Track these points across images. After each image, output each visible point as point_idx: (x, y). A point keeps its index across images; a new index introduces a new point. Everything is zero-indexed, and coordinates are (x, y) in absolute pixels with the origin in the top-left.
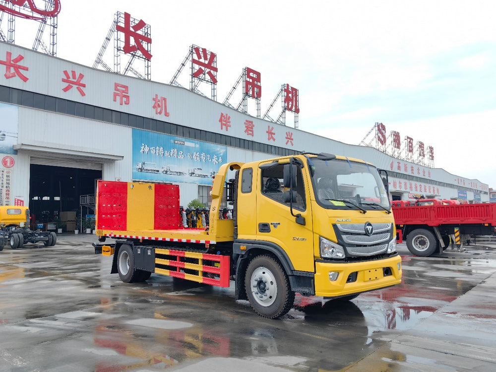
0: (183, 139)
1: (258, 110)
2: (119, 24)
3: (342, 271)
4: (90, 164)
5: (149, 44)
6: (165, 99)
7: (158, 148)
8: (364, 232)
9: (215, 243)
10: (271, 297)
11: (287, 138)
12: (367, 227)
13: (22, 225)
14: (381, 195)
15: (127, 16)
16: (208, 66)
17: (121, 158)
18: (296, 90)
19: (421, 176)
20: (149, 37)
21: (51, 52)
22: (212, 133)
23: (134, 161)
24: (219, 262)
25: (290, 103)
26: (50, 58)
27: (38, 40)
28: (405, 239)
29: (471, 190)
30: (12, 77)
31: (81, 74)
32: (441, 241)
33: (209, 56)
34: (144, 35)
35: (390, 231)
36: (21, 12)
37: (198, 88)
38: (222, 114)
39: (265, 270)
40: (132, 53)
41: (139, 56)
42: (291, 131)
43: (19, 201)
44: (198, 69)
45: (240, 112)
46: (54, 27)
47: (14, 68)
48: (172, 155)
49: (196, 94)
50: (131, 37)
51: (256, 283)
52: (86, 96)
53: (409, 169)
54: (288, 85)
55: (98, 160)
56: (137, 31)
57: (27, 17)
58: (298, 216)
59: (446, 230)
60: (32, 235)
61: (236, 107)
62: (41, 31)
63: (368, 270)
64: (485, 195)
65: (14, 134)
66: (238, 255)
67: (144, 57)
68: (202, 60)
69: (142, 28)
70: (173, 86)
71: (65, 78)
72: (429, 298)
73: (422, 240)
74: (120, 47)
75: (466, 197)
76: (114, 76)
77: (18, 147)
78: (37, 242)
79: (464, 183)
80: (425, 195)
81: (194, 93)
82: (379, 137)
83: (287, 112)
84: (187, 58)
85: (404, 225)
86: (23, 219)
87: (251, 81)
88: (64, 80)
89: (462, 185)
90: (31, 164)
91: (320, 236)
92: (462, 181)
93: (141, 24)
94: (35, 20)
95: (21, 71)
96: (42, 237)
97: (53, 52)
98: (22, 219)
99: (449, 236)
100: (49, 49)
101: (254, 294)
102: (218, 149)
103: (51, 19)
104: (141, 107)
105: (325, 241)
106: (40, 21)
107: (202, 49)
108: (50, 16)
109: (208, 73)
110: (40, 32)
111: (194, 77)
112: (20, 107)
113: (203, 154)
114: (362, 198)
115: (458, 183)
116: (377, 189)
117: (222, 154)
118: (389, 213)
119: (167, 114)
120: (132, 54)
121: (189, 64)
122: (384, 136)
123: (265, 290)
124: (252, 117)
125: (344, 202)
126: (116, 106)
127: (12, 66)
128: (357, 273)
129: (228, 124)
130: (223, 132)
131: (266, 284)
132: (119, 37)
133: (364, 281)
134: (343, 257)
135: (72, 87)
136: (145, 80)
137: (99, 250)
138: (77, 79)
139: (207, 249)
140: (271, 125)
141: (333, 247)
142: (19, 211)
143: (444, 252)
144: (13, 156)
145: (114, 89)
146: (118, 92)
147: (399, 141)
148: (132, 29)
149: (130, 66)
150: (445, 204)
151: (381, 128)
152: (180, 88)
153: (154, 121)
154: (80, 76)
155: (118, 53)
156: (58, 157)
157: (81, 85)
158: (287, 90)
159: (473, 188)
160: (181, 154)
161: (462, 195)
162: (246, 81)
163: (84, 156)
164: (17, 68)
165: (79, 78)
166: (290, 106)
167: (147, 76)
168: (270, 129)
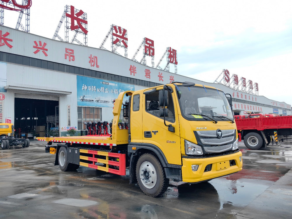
0: (108, 81)
1: (153, 63)
2: (67, 13)
3: (200, 164)
4: (51, 97)
5: (86, 25)
6: (96, 57)
7: (92, 87)
8: (216, 136)
9: (116, 145)
10: (153, 182)
11: (170, 79)
12: (218, 133)
13: (9, 135)
14: (228, 110)
15: (72, 8)
16: (122, 37)
17: (70, 93)
18: (175, 51)
19: (251, 100)
20: (86, 20)
21: (26, 30)
22: (125, 77)
23: (78, 95)
24: (119, 158)
25: (172, 59)
26: (26, 34)
27: (19, 23)
28: (243, 139)
29: (281, 108)
30: (2, 45)
31: (44, 43)
32: (266, 140)
33: (123, 31)
34: (83, 19)
35: (234, 135)
37: (117, 51)
38: (131, 66)
39: (149, 163)
41: (80, 32)
42: (173, 75)
43: (8, 120)
44: (116, 39)
45: (142, 64)
46: (28, 15)
47: (4, 40)
48: (101, 91)
49: (115, 54)
50: (75, 20)
51: (142, 173)
52: (48, 56)
53: (244, 97)
54: (170, 48)
55: (57, 95)
56: (79, 16)
57: (11, 9)
58: (170, 126)
59: (269, 133)
60: (14, 140)
61: (139, 62)
62: (20, 18)
63: (219, 162)
64: (289, 111)
65: (4, 80)
66: (132, 153)
67: (83, 32)
68: (118, 34)
69: (81, 15)
70: (101, 49)
71: (35, 45)
73: (253, 140)
74: (68, 26)
75: (278, 113)
76: (65, 44)
77: (7, 88)
78: (17, 145)
79: (277, 105)
80: (254, 111)
81: (114, 53)
82: (225, 78)
83: (170, 64)
84: (109, 33)
85: (242, 130)
86: (10, 131)
87: (148, 45)
88: (34, 47)
89: (275, 106)
90: (15, 98)
91: (185, 140)
92: (276, 103)
93: (81, 13)
94: (16, 11)
95: (8, 42)
96: (20, 142)
97: (28, 30)
99: (271, 136)
100: (25, 28)
101: (141, 179)
102: (129, 87)
103: (26, 10)
104: (82, 62)
105: (188, 143)
106: (20, 11)
107: (118, 27)
108: (26, 9)
109: (122, 41)
110: (20, 19)
111: (114, 44)
112: (8, 64)
113: (120, 90)
114: (214, 113)
115: (273, 104)
116: (225, 107)
117: (131, 90)
118: (233, 122)
119: (97, 66)
120: (76, 30)
121: (110, 36)
122: (228, 77)
123: (149, 178)
124: (149, 67)
125: (202, 115)
126: (66, 62)
128: (211, 165)
129: (135, 71)
130: (132, 76)
131: (149, 173)
132: (67, 21)
133: (217, 170)
134: (202, 154)
135: (39, 51)
136: (84, 46)
137: (48, 150)
139: (110, 149)
140: (161, 72)
141: (194, 147)
142: (7, 126)
143: (267, 146)
144: (4, 93)
145: (65, 52)
146: (68, 54)
147: (238, 80)
148: (75, 16)
149: (75, 38)
150: (266, 117)
151: (226, 72)
152: (105, 50)
153: (90, 71)
154: (44, 44)
155: (67, 30)
156: (31, 94)
157: (45, 50)
158: (170, 51)
159: (282, 107)
160: (107, 90)
161: (276, 111)
162: (145, 46)
163: (47, 93)
164: (6, 40)
165: (43, 45)
166: (172, 60)
167: (85, 44)
168: (160, 74)
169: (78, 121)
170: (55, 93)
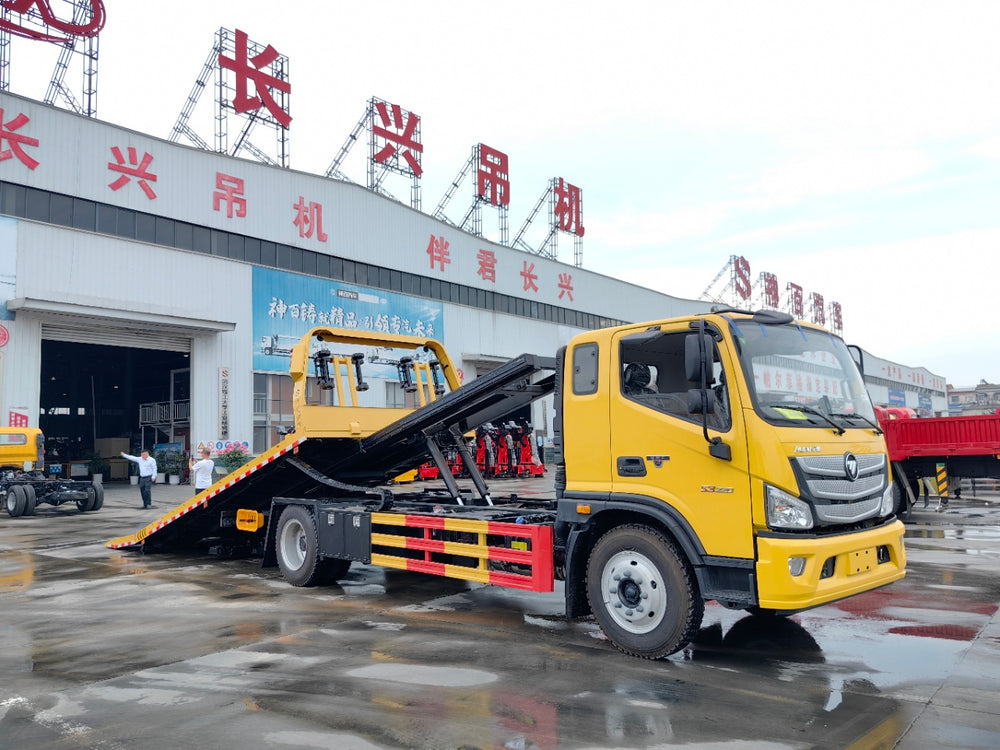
0: (355, 288)
1: (504, 229)
2: (224, 53)
3: (811, 555)
4: (164, 339)
5: (286, 95)
6: (318, 206)
7: (304, 306)
8: (842, 473)
10: (651, 614)
11: (560, 286)
12: (849, 463)
13: (28, 467)
15: (241, 38)
16: (404, 140)
17: (230, 328)
18: (577, 190)
20: (285, 80)
21: (86, 108)
22: (414, 275)
23: (257, 334)
25: (567, 216)
26: (84, 123)
27: (57, 84)
29: (913, 388)
30: (5, 159)
31: (146, 155)
32: (909, 490)
33: (407, 121)
34: (275, 75)
35: (883, 471)
36: (23, 26)
38: (433, 238)
39: (637, 557)
40: (250, 112)
41: (264, 120)
42: (569, 272)
43: (19, 418)
44: (384, 146)
45: (466, 233)
46: (91, 57)
47: (9, 141)
48: (332, 320)
49: (380, 196)
50: (248, 80)
51: (615, 585)
52: (158, 198)
54: (561, 180)
55: (186, 331)
56: (261, 66)
57: (36, 36)
58: (717, 442)
59: (918, 468)
61: (458, 223)
62: (62, 65)
64: (940, 399)
65: (9, 276)
66: (569, 524)
67: (275, 121)
68: (392, 129)
69: (270, 61)
70: (331, 179)
71: (115, 162)
72: (946, 609)
74: (226, 100)
76: (215, 158)
77: (17, 305)
78: (62, 502)
79: (900, 377)
81: (377, 194)
82: (738, 285)
83: (561, 234)
84: (362, 125)
86: (31, 455)
87: (489, 171)
88: (111, 167)
89: (897, 380)
90: (43, 340)
91: (766, 484)
92: (897, 371)
93: (270, 54)
94: (53, 42)
95: (24, 147)
96: (74, 491)
97: (89, 109)
98: (28, 455)
100: (81, 104)
101: (609, 606)
102: (426, 308)
103: (84, 40)
104: (271, 223)
105: (774, 492)
106: (62, 44)
107: (393, 106)
108: (84, 36)
109: (403, 154)
110: (61, 69)
111: (376, 162)
112: (20, 222)
113: (394, 319)
114: (833, 403)
115: (890, 375)
117: (433, 319)
118: (880, 433)
119: (322, 238)
120: (251, 114)
121: (365, 136)
122: (747, 283)
123: (639, 599)
124: (492, 243)
125: (804, 411)
126: (219, 220)
127: (5, 138)
128: (834, 559)
129: (445, 257)
130: (436, 274)
132: (224, 80)
133: (849, 576)
134: (809, 527)
135: (129, 180)
136: (276, 166)
137: (229, 517)
138: (139, 163)
140: (530, 260)
141: (791, 506)
142: (22, 438)
144: (6, 323)
145: (215, 184)
146: (224, 192)
147: (776, 294)
148: (250, 64)
149: (245, 139)
150: (892, 417)
151: (740, 266)
152: (346, 183)
153: (297, 251)
154: (144, 158)
155: (224, 113)
156: (99, 326)
157: (146, 178)
158: (559, 190)
159: (916, 384)
160: (352, 317)
161: (897, 398)
162: (480, 172)
163: (152, 324)
164: (15, 141)
165: (143, 162)
166: (566, 222)
167: (281, 160)
168: (528, 266)
169: (255, 422)
170: (180, 327)
